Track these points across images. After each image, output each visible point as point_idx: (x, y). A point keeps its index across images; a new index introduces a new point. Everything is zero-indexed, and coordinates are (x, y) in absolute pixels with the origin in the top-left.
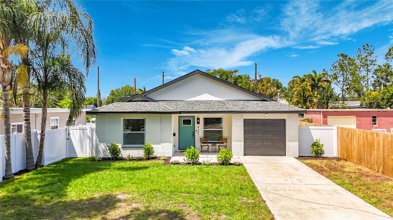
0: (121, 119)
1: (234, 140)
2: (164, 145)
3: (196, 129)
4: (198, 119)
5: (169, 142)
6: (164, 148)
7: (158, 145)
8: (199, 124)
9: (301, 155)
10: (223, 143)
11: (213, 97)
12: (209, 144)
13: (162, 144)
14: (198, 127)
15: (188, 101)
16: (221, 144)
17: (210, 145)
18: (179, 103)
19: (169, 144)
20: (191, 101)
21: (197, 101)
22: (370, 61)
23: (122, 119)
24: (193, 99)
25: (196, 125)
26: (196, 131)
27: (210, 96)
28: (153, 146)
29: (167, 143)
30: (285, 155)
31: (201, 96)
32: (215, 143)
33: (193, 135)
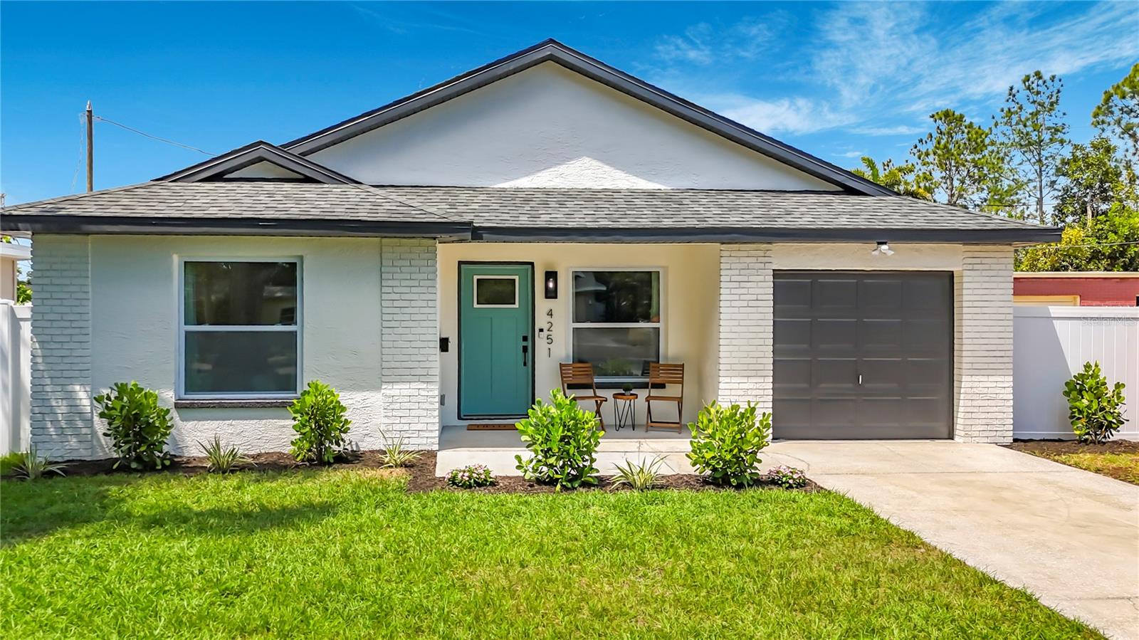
0: (171, 257)
1: (728, 367)
2: (397, 392)
3: (541, 321)
4: (551, 275)
5: (424, 378)
6: (397, 406)
7: (366, 394)
8: (556, 297)
9: (1025, 435)
10: (662, 386)
11: (619, 174)
12: (600, 393)
13: (388, 390)
14: (550, 314)
15: (504, 190)
16: (654, 392)
17: (608, 394)
18: (463, 197)
19: (424, 386)
20: (518, 190)
21: (547, 192)
22: (1049, 129)
23: (176, 262)
24: (525, 182)
25: (542, 305)
26: (541, 330)
27: (607, 168)
28: (345, 398)
29: (413, 385)
30: (951, 437)
31: (562, 169)
32: (627, 387)
33: (525, 349)
